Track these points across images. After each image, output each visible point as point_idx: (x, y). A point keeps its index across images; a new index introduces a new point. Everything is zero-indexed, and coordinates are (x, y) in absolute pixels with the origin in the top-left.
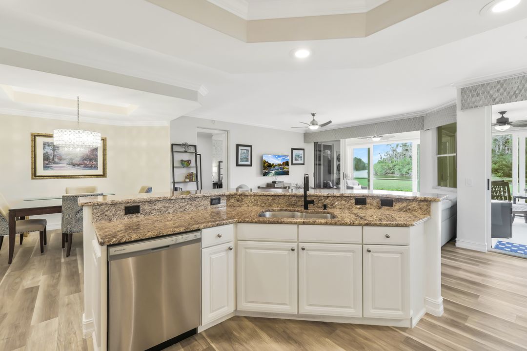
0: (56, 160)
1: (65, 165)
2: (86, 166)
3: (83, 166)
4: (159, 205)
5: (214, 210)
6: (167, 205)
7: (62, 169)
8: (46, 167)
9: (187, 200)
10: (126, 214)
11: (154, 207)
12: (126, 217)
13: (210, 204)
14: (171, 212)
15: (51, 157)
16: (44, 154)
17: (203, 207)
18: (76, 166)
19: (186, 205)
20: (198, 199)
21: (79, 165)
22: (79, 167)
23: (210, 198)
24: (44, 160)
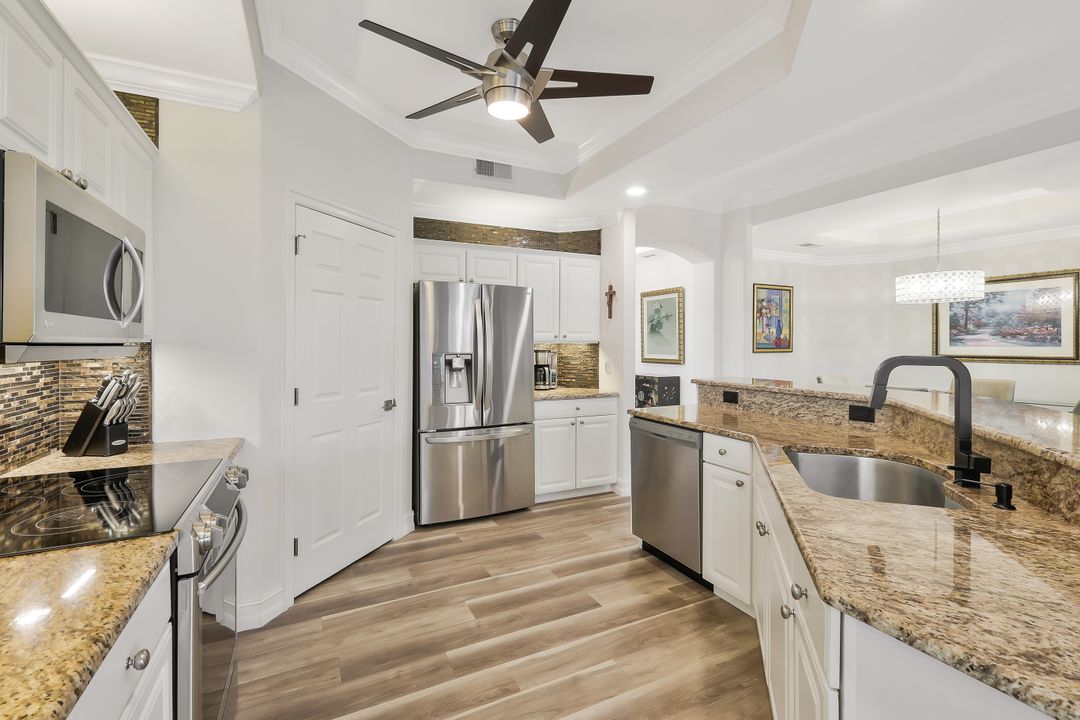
0: (971, 327)
1: (987, 336)
2: (1032, 339)
3: (1023, 337)
4: (760, 399)
5: (858, 433)
6: (770, 400)
7: (981, 343)
8: (953, 340)
9: (801, 399)
10: (725, 401)
11: (754, 399)
12: (725, 405)
13: (847, 417)
14: (776, 413)
15: (962, 322)
16: (951, 317)
17: (832, 420)
18: (1009, 337)
19: (799, 408)
20: (823, 402)
21: (1014, 336)
22: (1014, 341)
23: (848, 403)
24: (951, 327)
